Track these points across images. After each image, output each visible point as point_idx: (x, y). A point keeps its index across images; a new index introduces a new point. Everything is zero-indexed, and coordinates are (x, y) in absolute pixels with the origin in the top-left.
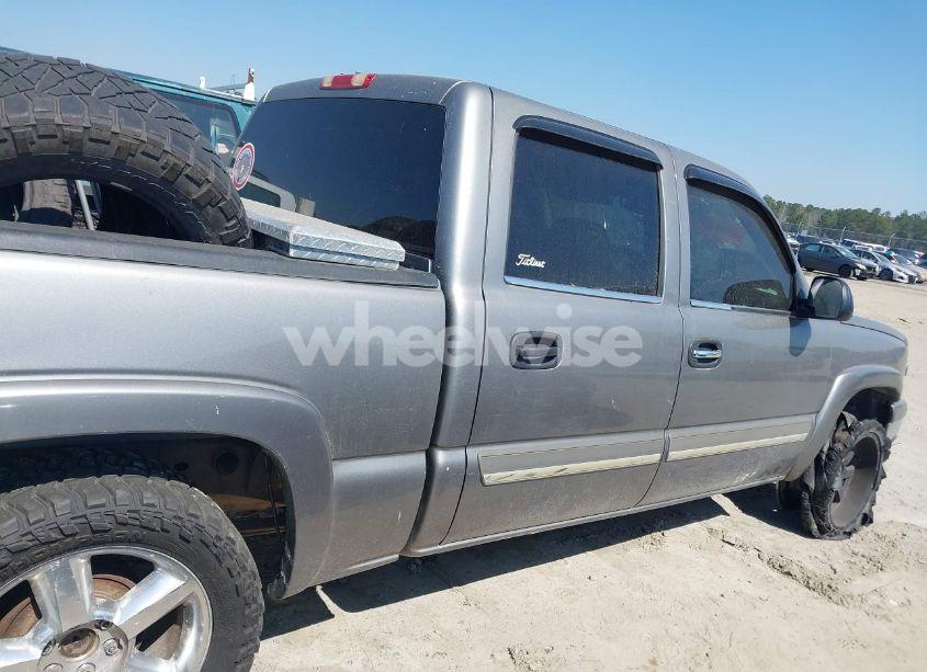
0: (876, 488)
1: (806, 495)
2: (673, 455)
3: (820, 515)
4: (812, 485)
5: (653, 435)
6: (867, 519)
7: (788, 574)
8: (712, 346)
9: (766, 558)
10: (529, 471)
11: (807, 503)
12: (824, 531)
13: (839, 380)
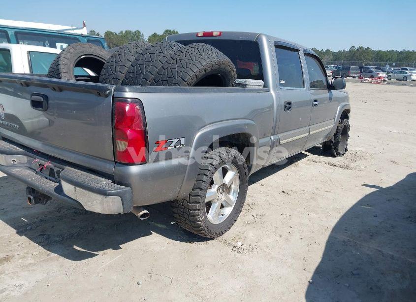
0: (347, 140)
1: (332, 145)
2: (311, 133)
3: (337, 150)
4: (334, 141)
5: (305, 129)
6: (346, 150)
7: (335, 166)
8: (316, 101)
9: (327, 163)
10: (286, 140)
11: (333, 147)
12: (338, 154)
13: (339, 108)
